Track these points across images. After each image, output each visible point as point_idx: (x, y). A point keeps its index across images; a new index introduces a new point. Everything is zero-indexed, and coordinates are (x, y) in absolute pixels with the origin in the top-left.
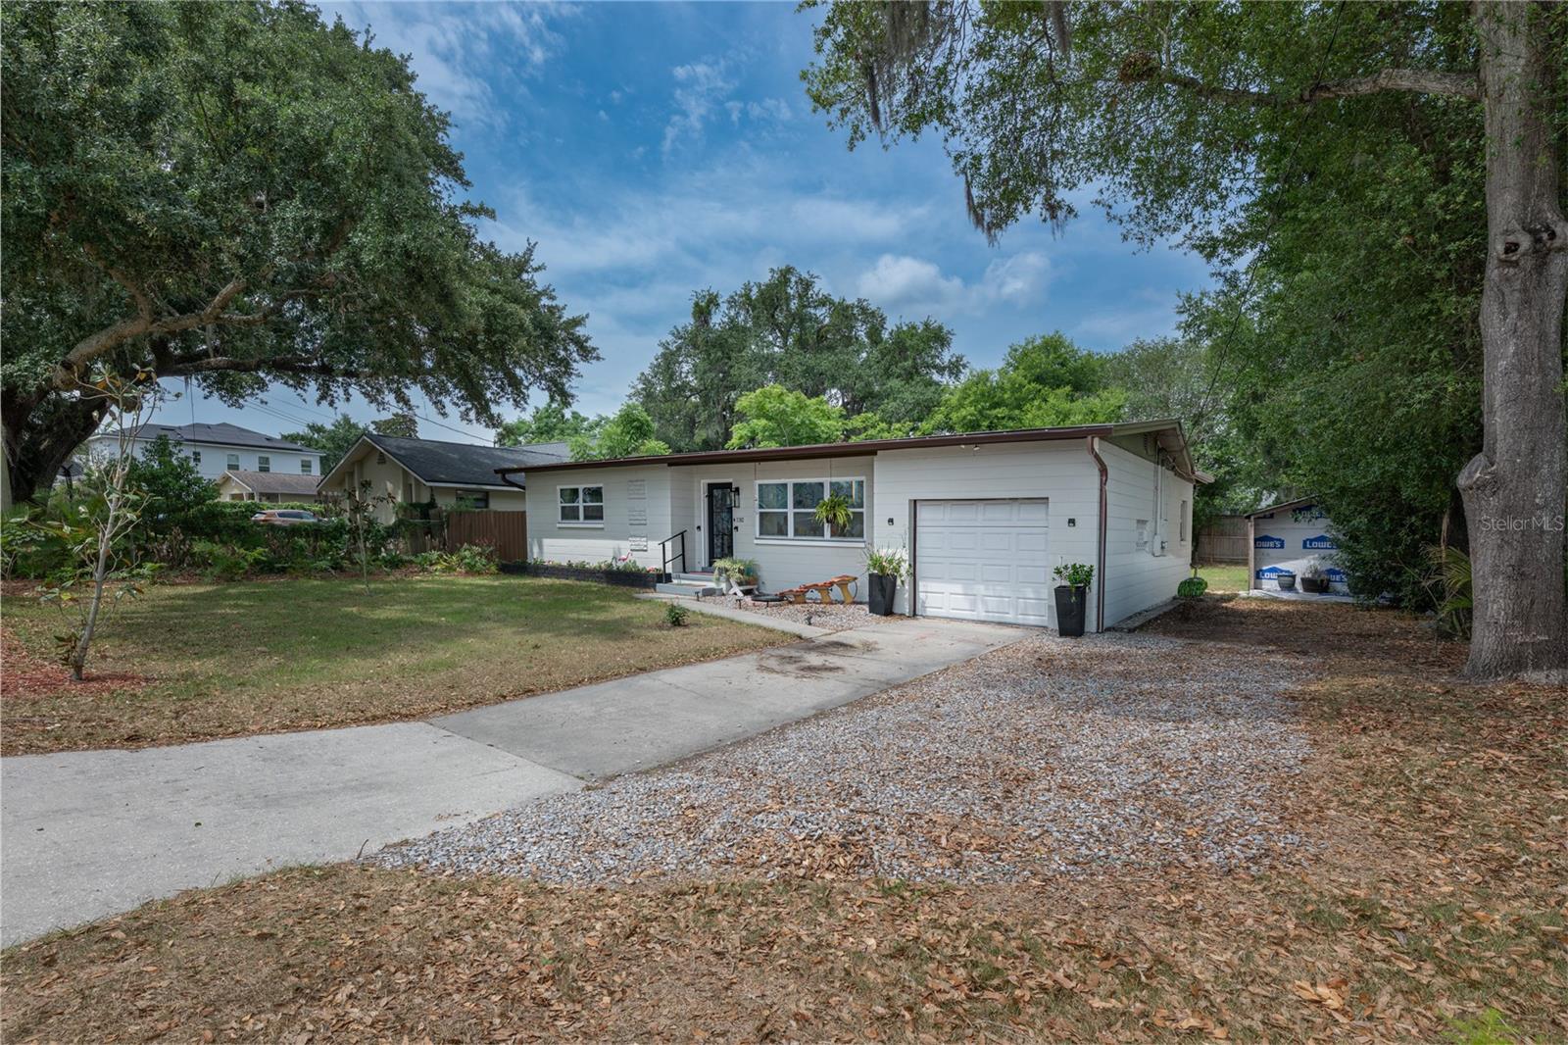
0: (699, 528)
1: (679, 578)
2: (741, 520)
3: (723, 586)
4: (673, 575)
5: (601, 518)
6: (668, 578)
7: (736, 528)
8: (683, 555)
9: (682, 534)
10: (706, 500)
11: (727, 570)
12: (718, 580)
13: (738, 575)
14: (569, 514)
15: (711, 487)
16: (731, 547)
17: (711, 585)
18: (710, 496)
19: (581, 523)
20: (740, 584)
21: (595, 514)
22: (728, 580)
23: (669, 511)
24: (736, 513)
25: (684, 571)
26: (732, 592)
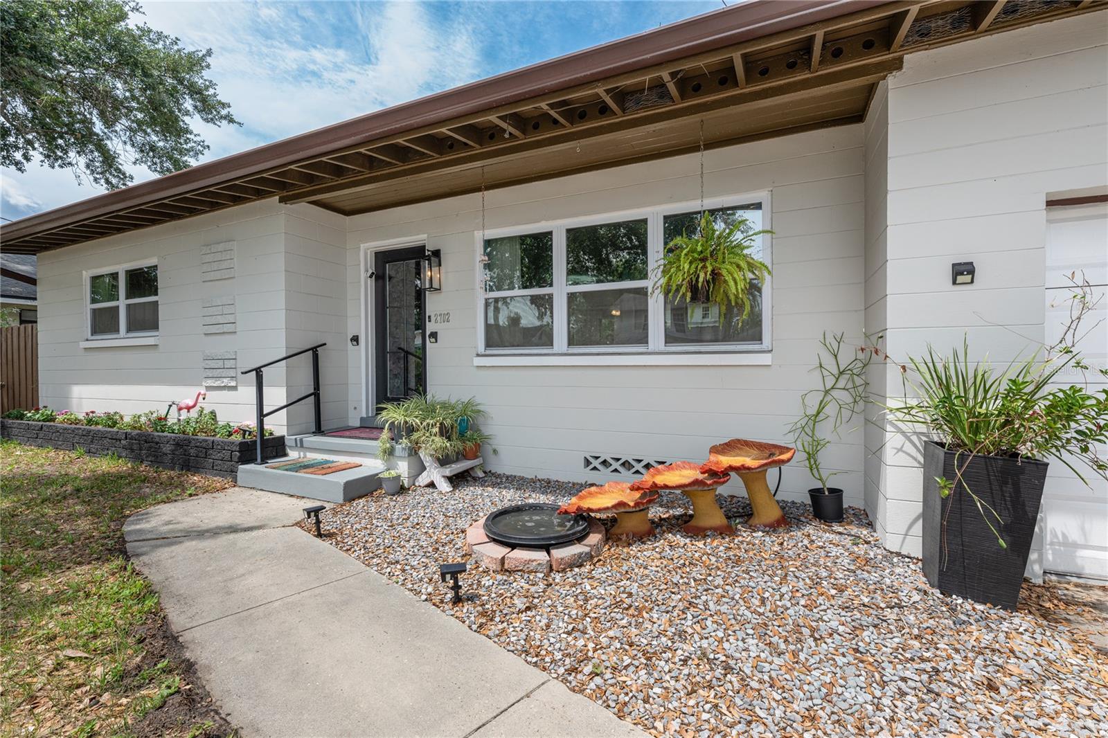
0: (355, 339)
1: (300, 445)
2: (446, 318)
3: (403, 468)
4: (289, 440)
5: (155, 326)
6: (273, 448)
7: (434, 335)
8: (316, 394)
9: (314, 350)
10: (371, 283)
11: (411, 430)
12: (390, 453)
13: (439, 441)
14: (103, 323)
15: (384, 258)
16: (421, 379)
17: (372, 465)
18: (379, 277)
19: (123, 338)
20: (443, 461)
21: (145, 321)
22: (413, 452)
23: (280, 300)
24: (433, 304)
25: (319, 430)
26: (423, 479)
